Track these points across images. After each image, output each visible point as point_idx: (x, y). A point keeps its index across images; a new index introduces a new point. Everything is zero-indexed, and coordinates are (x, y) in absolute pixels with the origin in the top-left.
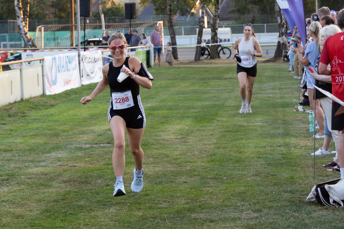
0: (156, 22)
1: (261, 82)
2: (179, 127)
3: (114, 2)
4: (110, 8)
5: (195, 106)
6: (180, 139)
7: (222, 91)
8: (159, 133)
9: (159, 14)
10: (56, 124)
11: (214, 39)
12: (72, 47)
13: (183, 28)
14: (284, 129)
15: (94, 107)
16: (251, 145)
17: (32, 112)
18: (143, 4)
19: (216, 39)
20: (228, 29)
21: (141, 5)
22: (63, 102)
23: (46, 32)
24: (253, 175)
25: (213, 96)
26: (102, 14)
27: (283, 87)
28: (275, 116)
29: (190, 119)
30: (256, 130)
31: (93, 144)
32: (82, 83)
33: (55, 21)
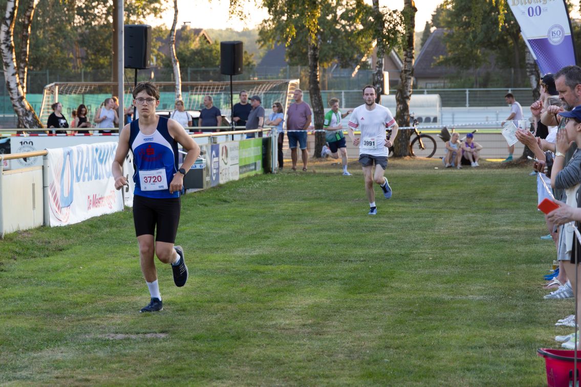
0: (287, 81)
1: (491, 209)
2: (310, 301)
3: (205, 38)
4: (197, 50)
5: (349, 257)
6: (311, 325)
8: (268, 312)
9: (297, 64)
10: (63, 288)
11: (402, 117)
13: (343, 94)
14: (525, 309)
16: (453, 342)
17: (16, 263)
18: (265, 43)
19: (406, 117)
20: (435, 98)
21: (260, 45)
22: (83, 242)
23: (62, 97)
25: (388, 237)
26: (175, 62)
27: (534, 220)
28: (510, 281)
29: (337, 286)
30: (468, 310)
31: (131, 333)
32: (126, 204)
33: (85, 73)
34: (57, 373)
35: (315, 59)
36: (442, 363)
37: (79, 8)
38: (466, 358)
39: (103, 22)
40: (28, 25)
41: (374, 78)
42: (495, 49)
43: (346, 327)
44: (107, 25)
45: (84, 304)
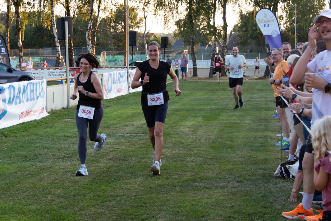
0: (183, 50)
1: (253, 93)
2: (192, 123)
3: (155, 36)
5: (205, 109)
6: (192, 131)
7: (225, 99)
8: (178, 127)
9: (186, 45)
12: (125, 67)
13: (202, 55)
14: (265, 126)
15: (136, 108)
16: (240, 136)
18: (176, 38)
21: (174, 38)
22: (115, 104)
23: (107, 56)
24: (240, 157)
25: (218, 102)
26: (146, 44)
27: (267, 97)
28: (260, 117)
29: (201, 118)
30: (245, 126)
31: (132, 134)
32: (129, 92)
33: (115, 48)
34: (108, 146)
35: (193, 43)
36: (237, 143)
37: (112, 26)
38: (244, 141)
39: (120, 31)
40: (95, 32)
41: (213, 49)
42: (254, 39)
43: (204, 132)
44: (122, 32)
45: (116, 124)
